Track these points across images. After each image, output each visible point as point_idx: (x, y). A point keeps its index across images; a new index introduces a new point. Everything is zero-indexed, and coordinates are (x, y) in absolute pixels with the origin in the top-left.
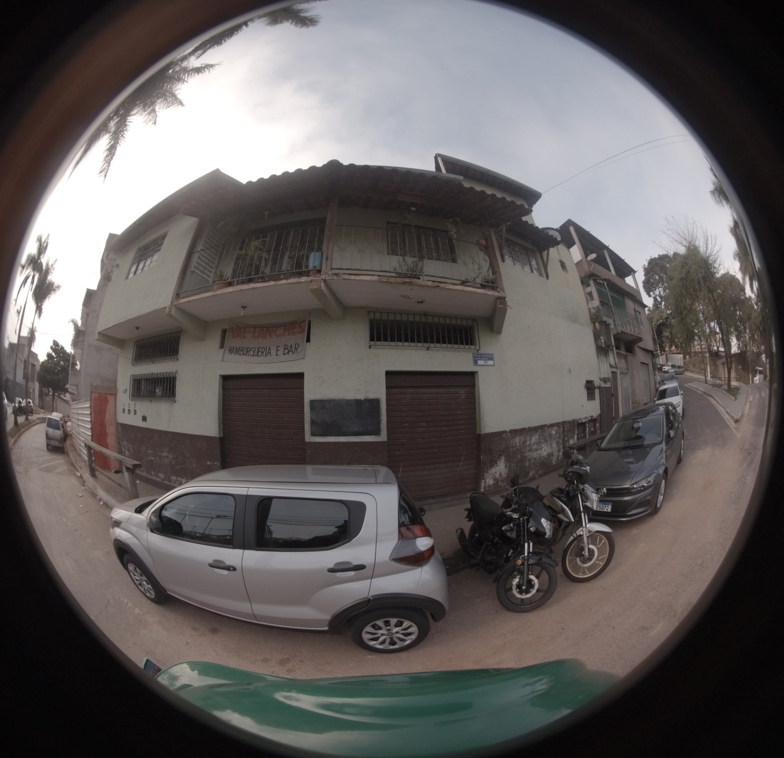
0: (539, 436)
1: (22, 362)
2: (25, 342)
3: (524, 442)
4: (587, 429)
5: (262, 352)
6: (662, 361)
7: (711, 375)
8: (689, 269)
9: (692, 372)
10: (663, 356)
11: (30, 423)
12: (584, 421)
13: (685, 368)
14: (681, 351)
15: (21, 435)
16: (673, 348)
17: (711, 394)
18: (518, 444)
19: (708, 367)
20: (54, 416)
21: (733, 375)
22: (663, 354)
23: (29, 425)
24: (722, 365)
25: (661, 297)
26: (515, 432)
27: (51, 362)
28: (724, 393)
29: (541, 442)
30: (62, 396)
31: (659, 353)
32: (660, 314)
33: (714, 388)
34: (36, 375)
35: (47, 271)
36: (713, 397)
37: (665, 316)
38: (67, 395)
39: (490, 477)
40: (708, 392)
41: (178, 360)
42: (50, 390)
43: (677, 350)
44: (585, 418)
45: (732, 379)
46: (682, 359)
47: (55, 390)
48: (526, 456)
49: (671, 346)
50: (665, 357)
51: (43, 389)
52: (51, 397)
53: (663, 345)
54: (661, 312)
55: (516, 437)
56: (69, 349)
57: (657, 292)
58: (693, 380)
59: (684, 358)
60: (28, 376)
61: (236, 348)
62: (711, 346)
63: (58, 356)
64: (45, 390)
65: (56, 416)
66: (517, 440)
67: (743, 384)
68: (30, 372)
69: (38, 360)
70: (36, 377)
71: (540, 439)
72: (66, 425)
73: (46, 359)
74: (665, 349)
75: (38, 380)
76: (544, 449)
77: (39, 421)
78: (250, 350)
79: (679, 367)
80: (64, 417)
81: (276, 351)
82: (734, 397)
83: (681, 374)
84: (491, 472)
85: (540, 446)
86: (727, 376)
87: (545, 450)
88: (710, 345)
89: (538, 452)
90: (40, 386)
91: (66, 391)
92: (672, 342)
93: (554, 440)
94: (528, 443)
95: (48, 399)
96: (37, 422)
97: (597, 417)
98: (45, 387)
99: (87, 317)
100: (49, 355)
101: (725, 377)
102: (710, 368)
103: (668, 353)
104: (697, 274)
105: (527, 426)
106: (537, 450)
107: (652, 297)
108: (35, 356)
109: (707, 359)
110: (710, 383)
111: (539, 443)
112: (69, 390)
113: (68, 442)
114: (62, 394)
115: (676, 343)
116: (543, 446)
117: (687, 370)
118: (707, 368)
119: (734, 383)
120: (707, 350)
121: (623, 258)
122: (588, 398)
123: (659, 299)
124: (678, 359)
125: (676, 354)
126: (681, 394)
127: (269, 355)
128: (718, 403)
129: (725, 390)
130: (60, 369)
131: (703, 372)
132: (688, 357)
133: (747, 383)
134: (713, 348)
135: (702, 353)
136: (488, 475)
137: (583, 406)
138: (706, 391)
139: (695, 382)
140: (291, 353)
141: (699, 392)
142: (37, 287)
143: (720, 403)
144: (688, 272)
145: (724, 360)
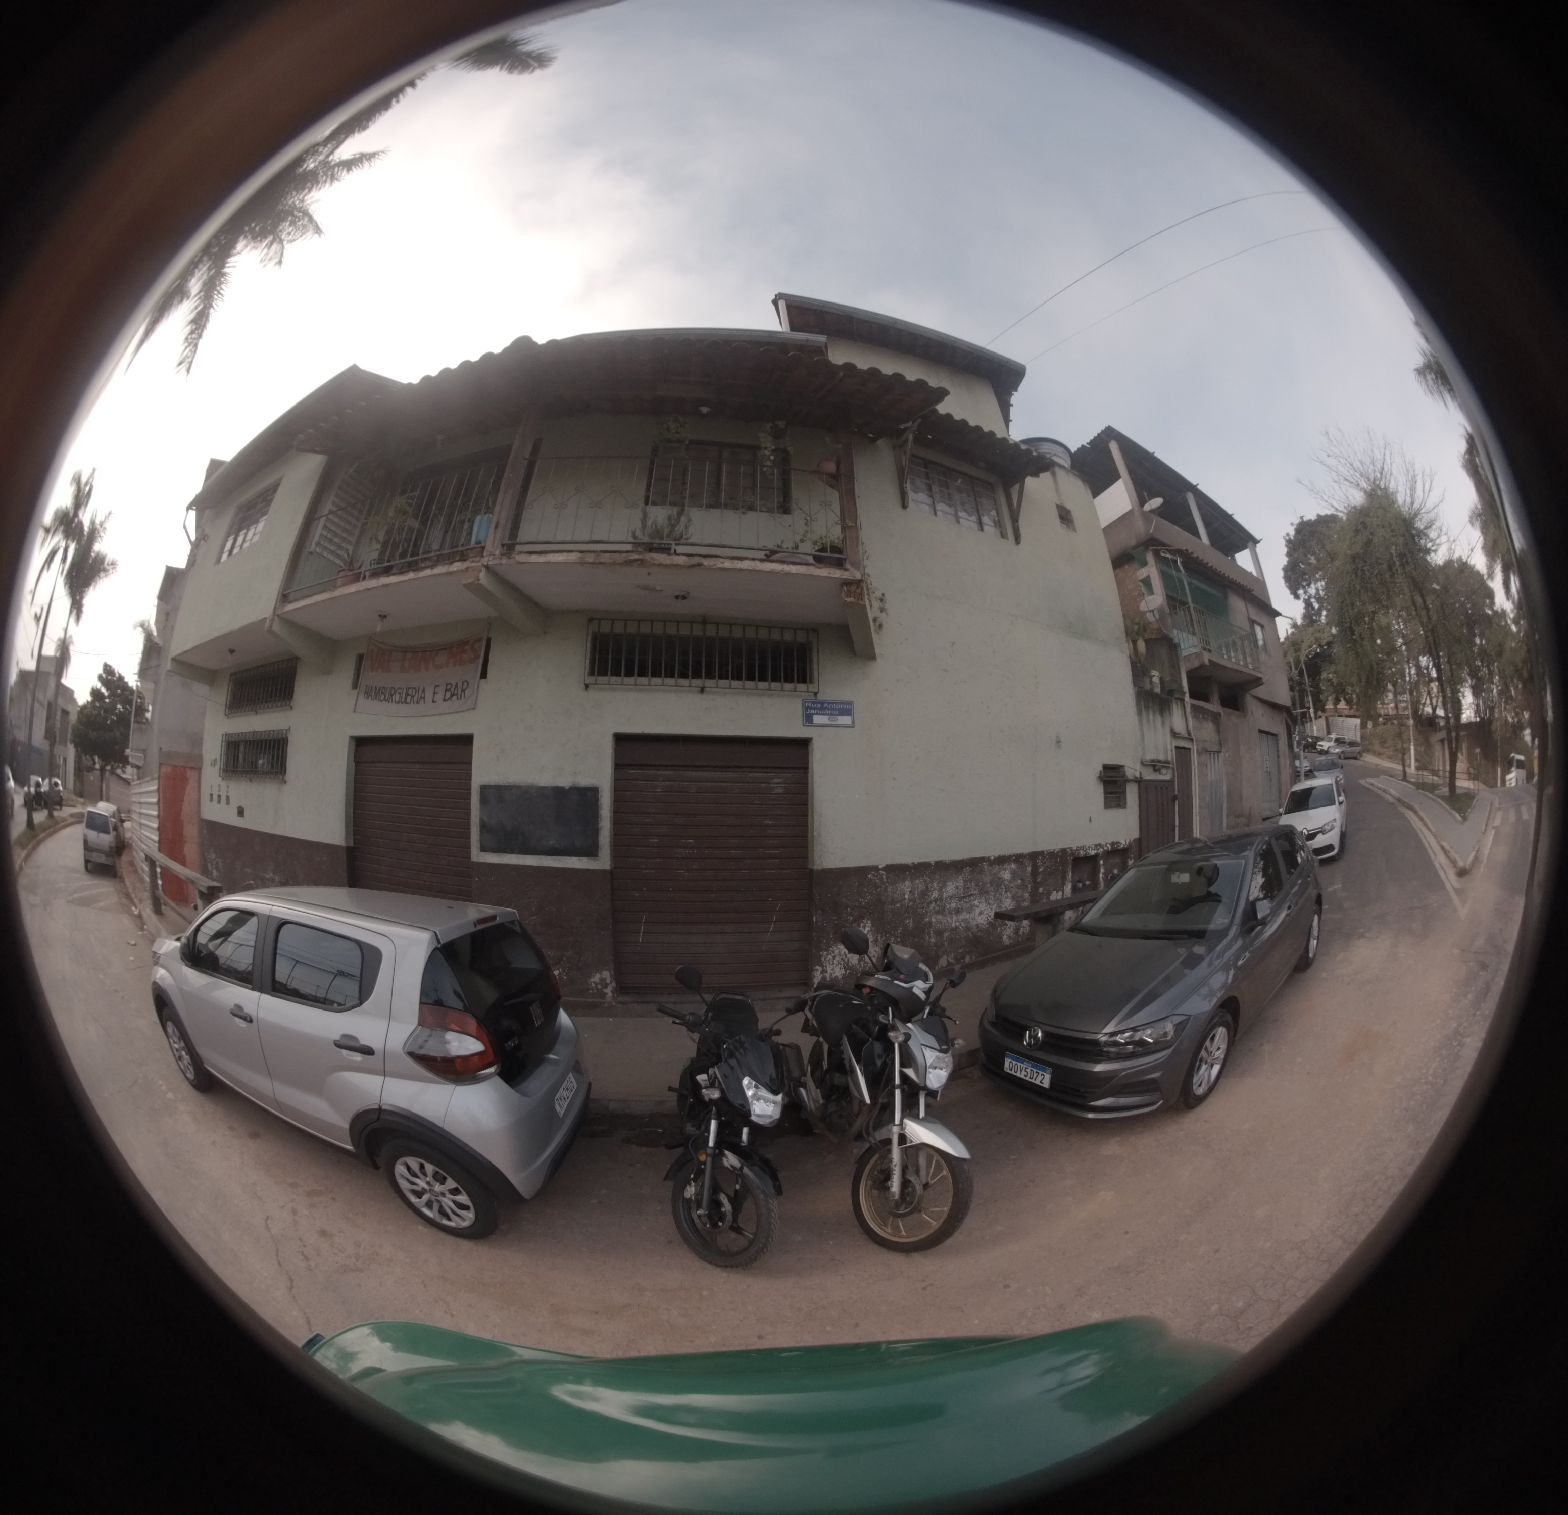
0: (965, 881)
1: (43, 707)
2: (50, 668)
3: (925, 893)
4: (1102, 870)
5: (413, 697)
6: (1317, 730)
7: (1417, 764)
8: (1371, 537)
9: (1379, 755)
10: (1320, 719)
11: (57, 823)
12: (1093, 853)
13: (1366, 745)
14: (1357, 710)
15: (38, 844)
16: (1342, 705)
17: (1412, 804)
18: (907, 897)
19: (1412, 748)
20: (99, 809)
21: (1462, 765)
22: (1320, 717)
23: (54, 826)
24: (1439, 743)
25: (1319, 599)
26: (898, 871)
27: (98, 705)
28: (1440, 804)
29: (972, 895)
30: (119, 771)
31: (1312, 714)
32: (1318, 635)
33: (1420, 791)
34: (70, 731)
35: (93, 534)
36: (1415, 812)
37: (1325, 638)
38: (129, 769)
39: (835, 961)
40: (1406, 800)
41: (292, 708)
42: (97, 758)
43: (1350, 709)
44: (1096, 846)
45: (1458, 775)
46: (1358, 727)
47: (105, 759)
48: (930, 923)
49: (1337, 701)
50: (1324, 722)
51: (84, 757)
52: (98, 773)
53: (1322, 697)
54: (1319, 631)
55: (904, 880)
56: (132, 680)
57: (1312, 590)
58: (1377, 772)
59: (1363, 726)
60: (55, 733)
61: (376, 688)
62: (1420, 704)
63: (113, 695)
64: (87, 760)
65: (103, 808)
66: (906, 888)
67: (1482, 786)
68: (58, 725)
69: (74, 701)
70: (69, 735)
71: (966, 888)
72: (122, 826)
73: (90, 699)
74: (1324, 705)
75: (73, 742)
76: (977, 911)
77: (73, 820)
78: (395, 692)
79: (1352, 744)
80: (119, 811)
81: (432, 694)
82: (1460, 815)
83: (1355, 758)
84: (836, 952)
85: (967, 903)
86: (1448, 768)
87: (981, 913)
88: (1418, 702)
89: (962, 917)
90: (77, 752)
91: (125, 761)
92: (1340, 692)
93: (1006, 892)
94: (935, 895)
95: (93, 777)
96: (69, 821)
97: (1130, 845)
98: (86, 755)
99: (167, 620)
100: (95, 693)
101: (1444, 771)
102: (1416, 750)
103: (1331, 714)
104: (1387, 548)
105: (932, 858)
106: (958, 911)
107: (1302, 599)
108: (68, 694)
109: (1409, 730)
110: (1413, 780)
111: (966, 896)
112: (130, 759)
113: (125, 858)
114: (118, 767)
115: (1348, 694)
116: (976, 903)
117: (1368, 751)
118: (1409, 749)
119: (1463, 783)
120: (1409, 712)
121: (1230, 512)
122: (1105, 803)
123: (1316, 606)
124: (1351, 727)
125: (1347, 716)
126: (1340, 803)
127: (422, 701)
128: (1426, 825)
129: (1442, 798)
130: (115, 718)
131: (1400, 756)
132: (1370, 725)
133: (1491, 784)
134: (1423, 710)
135: (1397, 716)
136: (830, 957)
137: (1090, 821)
138: (1402, 798)
139: (1382, 776)
140: (454, 698)
141: (1389, 798)
142: (73, 564)
143: (1430, 825)
144: (1369, 543)
145: (1443, 734)
